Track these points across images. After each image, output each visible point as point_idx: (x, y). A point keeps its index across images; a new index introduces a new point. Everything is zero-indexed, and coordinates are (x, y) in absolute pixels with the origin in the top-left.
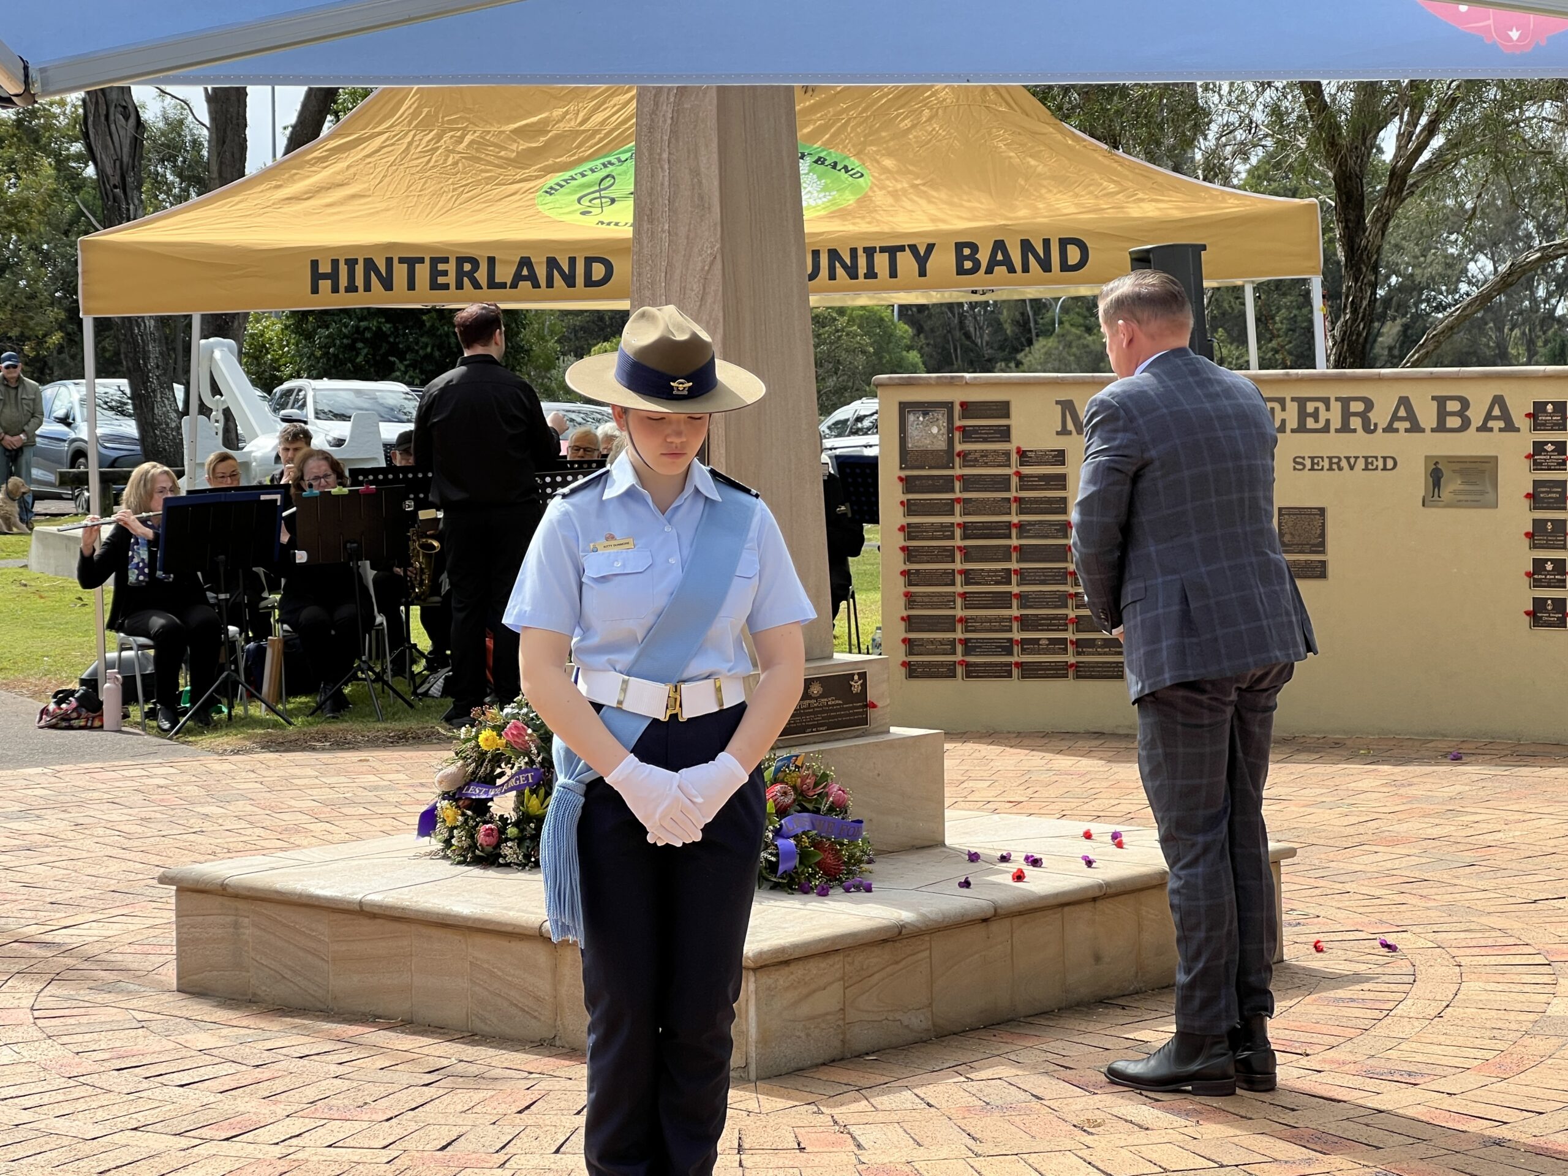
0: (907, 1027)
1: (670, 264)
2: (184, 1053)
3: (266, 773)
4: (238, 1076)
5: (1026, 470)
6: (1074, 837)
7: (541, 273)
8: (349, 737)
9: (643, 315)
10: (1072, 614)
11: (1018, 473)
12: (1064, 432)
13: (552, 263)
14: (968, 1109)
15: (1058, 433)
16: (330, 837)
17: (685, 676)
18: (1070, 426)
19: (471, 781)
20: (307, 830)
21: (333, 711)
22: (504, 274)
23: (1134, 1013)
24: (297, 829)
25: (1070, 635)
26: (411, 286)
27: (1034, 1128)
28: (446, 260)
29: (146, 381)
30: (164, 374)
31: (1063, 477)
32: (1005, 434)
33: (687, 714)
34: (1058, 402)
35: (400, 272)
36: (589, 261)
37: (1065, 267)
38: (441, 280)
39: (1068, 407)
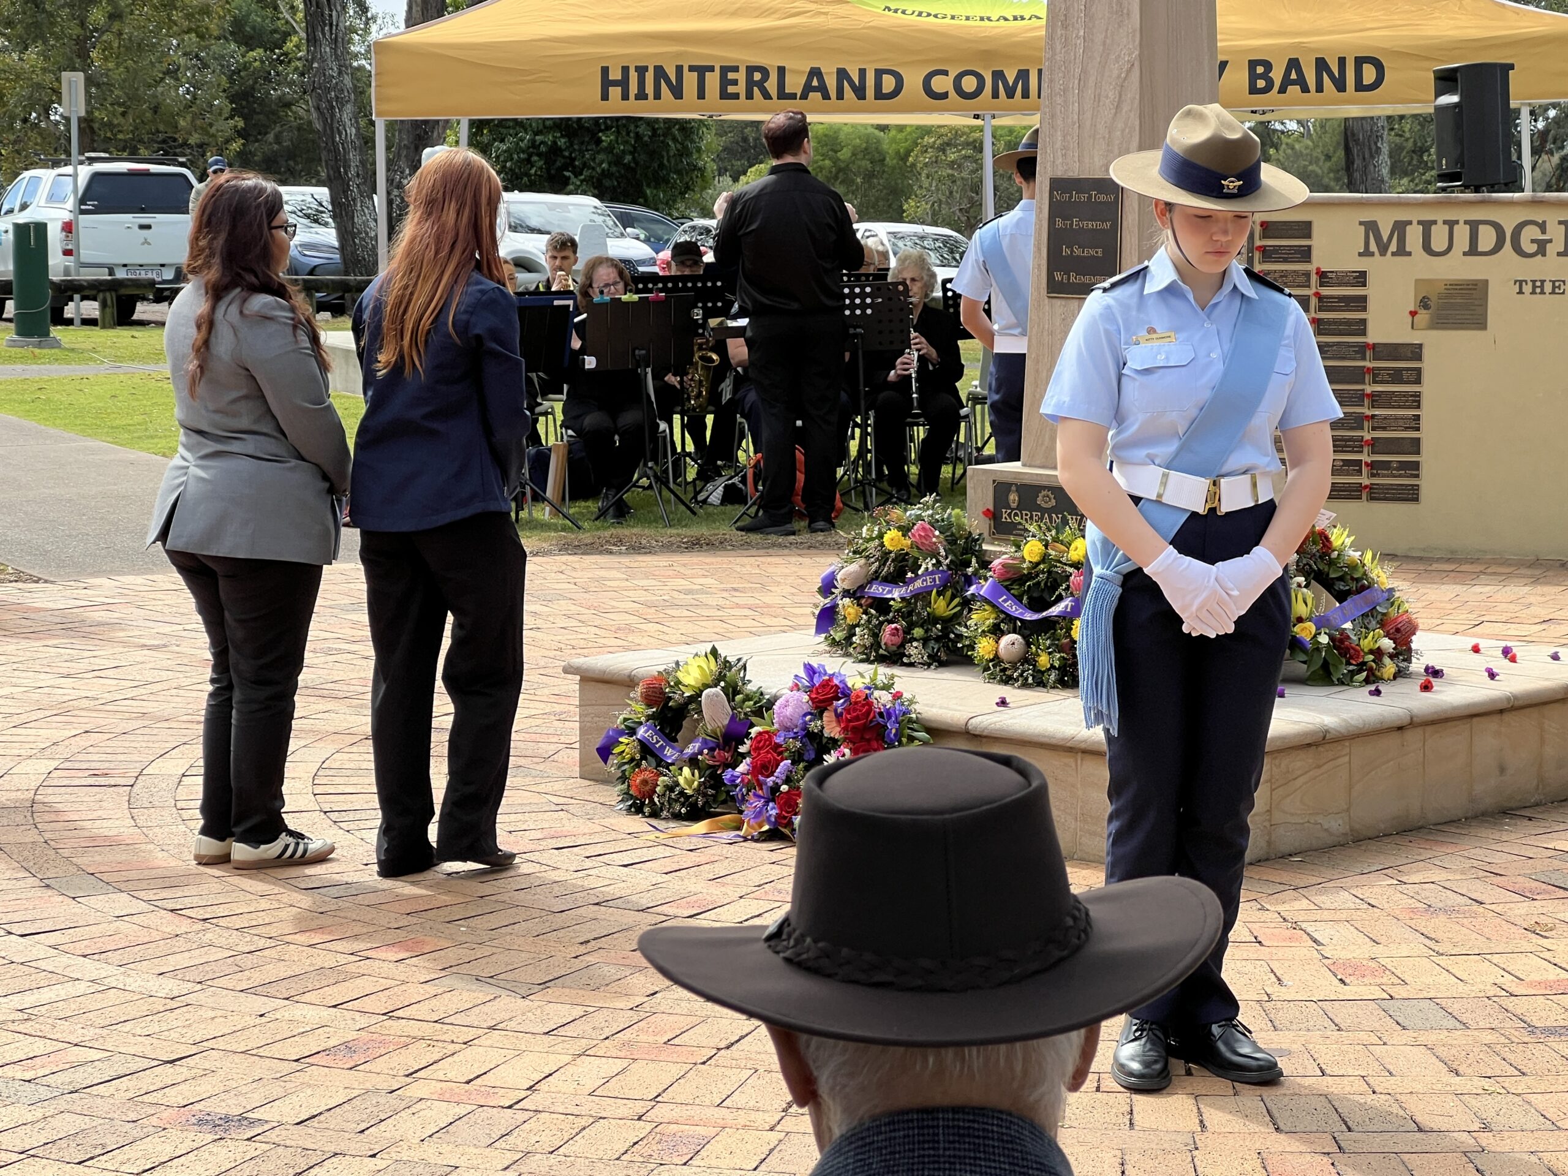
0: (1326, 830)
1: (1084, 71)
2: (614, 835)
3: (574, 574)
4: (676, 859)
5: (1326, 291)
6: (1461, 651)
7: (831, 83)
8: (644, 542)
9: (1189, 113)
10: (1367, 436)
11: (1317, 294)
12: (1367, 253)
13: (842, 74)
14: (1413, 910)
15: (1360, 254)
16: (667, 638)
17: (1225, 469)
18: (1373, 247)
19: (873, 579)
20: (641, 631)
21: (616, 516)
23: (1542, 825)
24: (630, 629)
25: (1365, 457)
26: (701, 95)
27: (1486, 930)
28: (736, 69)
29: (346, 189)
30: (364, 183)
31: (1363, 299)
32: (1305, 254)
33: (1225, 508)
34: (1361, 223)
35: (690, 80)
36: (879, 73)
37: (1360, 87)
38: (731, 89)
39: (1371, 227)
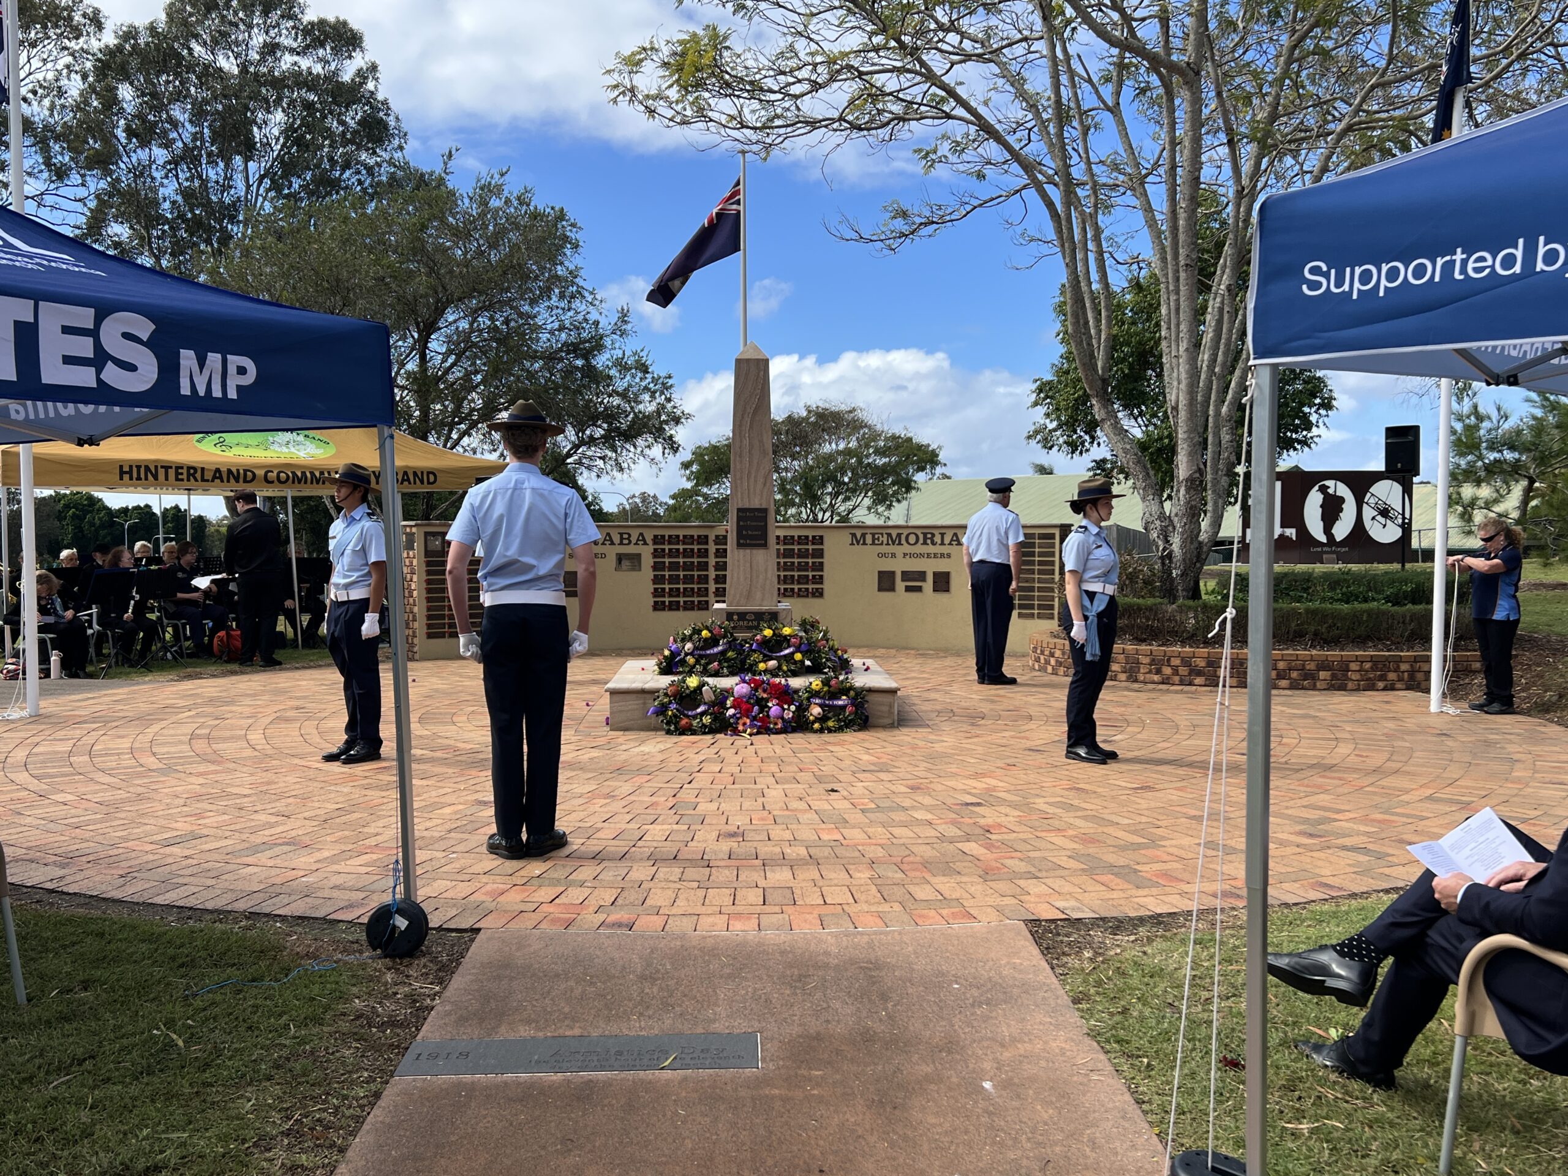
1: (750, 472)
7: (225, 475)
13: (229, 471)
19: (696, 649)
22: (208, 476)
26: (167, 479)
37: (428, 482)
